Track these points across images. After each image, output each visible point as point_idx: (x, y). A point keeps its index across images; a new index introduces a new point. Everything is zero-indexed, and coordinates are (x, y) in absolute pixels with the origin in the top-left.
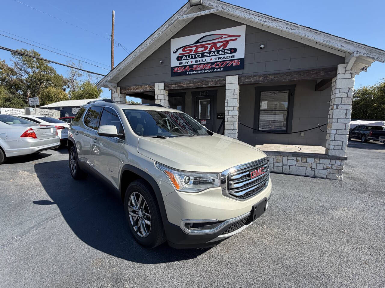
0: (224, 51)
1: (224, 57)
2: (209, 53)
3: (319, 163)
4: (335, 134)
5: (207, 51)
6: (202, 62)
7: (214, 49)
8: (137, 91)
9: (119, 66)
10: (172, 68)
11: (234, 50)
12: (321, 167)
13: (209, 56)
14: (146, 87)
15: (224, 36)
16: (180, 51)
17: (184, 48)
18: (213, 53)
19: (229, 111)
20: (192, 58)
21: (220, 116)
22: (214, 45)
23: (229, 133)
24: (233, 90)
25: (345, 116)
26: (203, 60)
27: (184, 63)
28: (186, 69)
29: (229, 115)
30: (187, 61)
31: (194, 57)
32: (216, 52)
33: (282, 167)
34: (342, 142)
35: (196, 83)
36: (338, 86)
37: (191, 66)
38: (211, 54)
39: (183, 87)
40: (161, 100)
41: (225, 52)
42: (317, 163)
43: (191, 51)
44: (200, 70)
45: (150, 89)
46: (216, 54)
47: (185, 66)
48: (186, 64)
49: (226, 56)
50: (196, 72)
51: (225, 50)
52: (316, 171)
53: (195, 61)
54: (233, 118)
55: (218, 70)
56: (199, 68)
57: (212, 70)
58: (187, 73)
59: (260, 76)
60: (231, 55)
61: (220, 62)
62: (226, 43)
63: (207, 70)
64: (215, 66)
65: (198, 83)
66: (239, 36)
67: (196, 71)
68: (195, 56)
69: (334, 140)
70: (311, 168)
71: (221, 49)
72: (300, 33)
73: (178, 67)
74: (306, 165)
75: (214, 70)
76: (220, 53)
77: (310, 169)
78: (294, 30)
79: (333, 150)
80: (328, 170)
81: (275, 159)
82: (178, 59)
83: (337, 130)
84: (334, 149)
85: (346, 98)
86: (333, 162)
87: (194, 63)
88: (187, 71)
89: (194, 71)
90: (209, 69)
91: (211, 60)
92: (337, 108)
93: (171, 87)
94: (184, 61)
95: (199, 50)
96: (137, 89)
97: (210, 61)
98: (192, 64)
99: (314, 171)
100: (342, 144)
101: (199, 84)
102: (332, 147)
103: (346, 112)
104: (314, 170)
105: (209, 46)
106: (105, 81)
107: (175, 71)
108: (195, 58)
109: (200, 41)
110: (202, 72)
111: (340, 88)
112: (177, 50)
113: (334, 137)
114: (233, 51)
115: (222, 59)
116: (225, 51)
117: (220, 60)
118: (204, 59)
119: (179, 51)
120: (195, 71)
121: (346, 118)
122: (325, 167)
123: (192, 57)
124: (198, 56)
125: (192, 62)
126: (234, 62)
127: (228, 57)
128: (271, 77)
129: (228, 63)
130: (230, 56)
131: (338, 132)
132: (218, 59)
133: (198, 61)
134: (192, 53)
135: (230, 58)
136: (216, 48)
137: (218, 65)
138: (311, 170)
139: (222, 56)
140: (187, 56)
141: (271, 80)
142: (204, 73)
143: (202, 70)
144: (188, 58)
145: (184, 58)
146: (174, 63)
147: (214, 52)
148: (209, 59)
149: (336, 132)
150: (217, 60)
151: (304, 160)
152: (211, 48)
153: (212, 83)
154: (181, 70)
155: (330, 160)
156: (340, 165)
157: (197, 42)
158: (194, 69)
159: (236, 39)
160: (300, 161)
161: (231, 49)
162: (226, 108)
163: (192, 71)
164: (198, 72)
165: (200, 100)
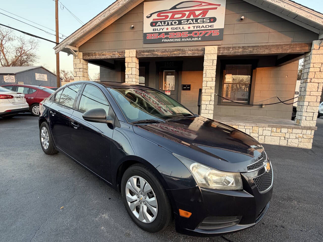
0: (203, 20)
1: (203, 26)
2: (186, 20)
3: (292, 133)
4: (307, 106)
5: (185, 18)
6: (179, 30)
7: (192, 17)
8: (103, 57)
9: (84, 27)
10: (145, 35)
11: (213, 20)
12: (293, 136)
13: (187, 24)
14: (114, 53)
15: (203, 4)
16: (155, 16)
17: (159, 13)
18: (191, 20)
19: (207, 82)
20: (168, 25)
21: (186, 88)
22: (192, 12)
23: (206, 105)
24: (212, 61)
25: (317, 89)
26: (180, 28)
27: (159, 29)
28: (161, 36)
29: (207, 86)
30: (162, 27)
31: (170, 24)
32: (194, 20)
33: (258, 137)
34: (313, 113)
35: (171, 52)
36: (312, 61)
37: (167, 33)
38: (189, 22)
39: (158, 55)
40: (132, 68)
41: (203, 21)
42: (290, 133)
43: (167, 17)
44: (177, 38)
45: (120, 57)
46: (194, 22)
47: (160, 33)
48: (161, 31)
49: (204, 25)
50: (172, 40)
51: (204, 19)
52: (289, 140)
53: (171, 28)
54: (211, 89)
55: (196, 39)
56: (175, 36)
57: (190, 39)
58: (162, 40)
59: (239, 47)
60: (210, 24)
61: (199, 31)
62: (205, 12)
63: (184, 38)
64: (193, 35)
65: (174, 51)
66: (220, 5)
67: (173, 38)
68: (171, 23)
69: (306, 112)
70: (285, 137)
71: (200, 17)
72: (285, 6)
73: (152, 33)
74: (280, 134)
75: (191, 39)
76: (199, 21)
78: (279, 3)
79: (304, 121)
80: (300, 139)
81: (251, 130)
82: (152, 24)
83: (309, 102)
84: (306, 120)
85: (318, 73)
86: (304, 131)
87: (170, 30)
88: (162, 39)
89: (170, 39)
90: (187, 38)
91: (189, 28)
92: (311, 82)
93: (143, 55)
94: (159, 28)
95: (176, 16)
96: (103, 55)
97: (187, 29)
98: (167, 31)
99: (288, 140)
100: (313, 115)
101: (175, 53)
102: (304, 118)
103: (318, 86)
104: (287, 139)
105: (187, 13)
106: (65, 44)
107: (149, 37)
108: (172, 24)
109: (177, 7)
110: (179, 40)
111: (314, 63)
112: (151, 15)
113: (307, 109)
114: (212, 20)
115: (200, 27)
116: (204, 20)
117: (198, 29)
118: (181, 26)
119: (153, 15)
120: (171, 39)
121: (317, 91)
122: (297, 136)
123: (168, 23)
124: (175, 23)
125: (167, 29)
126: (213, 32)
127: (207, 26)
128: (250, 49)
129: (207, 33)
130: (209, 26)
131: (310, 104)
132: (197, 28)
133: (175, 28)
134: (168, 19)
135: (209, 27)
136: (195, 16)
137: (196, 34)
138: (285, 139)
139: (201, 25)
140: (163, 22)
141: (250, 52)
142: (181, 42)
143: (178, 38)
144: (164, 24)
145: (159, 24)
146: (148, 29)
147: (192, 20)
148: (186, 27)
149: (309, 104)
150: (195, 29)
151: (279, 130)
152: (189, 16)
153: (189, 52)
154: (155, 37)
155: (301, 130)
156: (310, 134)
157: (174, 8)
158: (170, 37)
159: (216, 8)
160: (275, 132)
161: (210, 18)
162: (204, 79)
163: (167, 38)
164: (174, 40)
165: (164, 71)
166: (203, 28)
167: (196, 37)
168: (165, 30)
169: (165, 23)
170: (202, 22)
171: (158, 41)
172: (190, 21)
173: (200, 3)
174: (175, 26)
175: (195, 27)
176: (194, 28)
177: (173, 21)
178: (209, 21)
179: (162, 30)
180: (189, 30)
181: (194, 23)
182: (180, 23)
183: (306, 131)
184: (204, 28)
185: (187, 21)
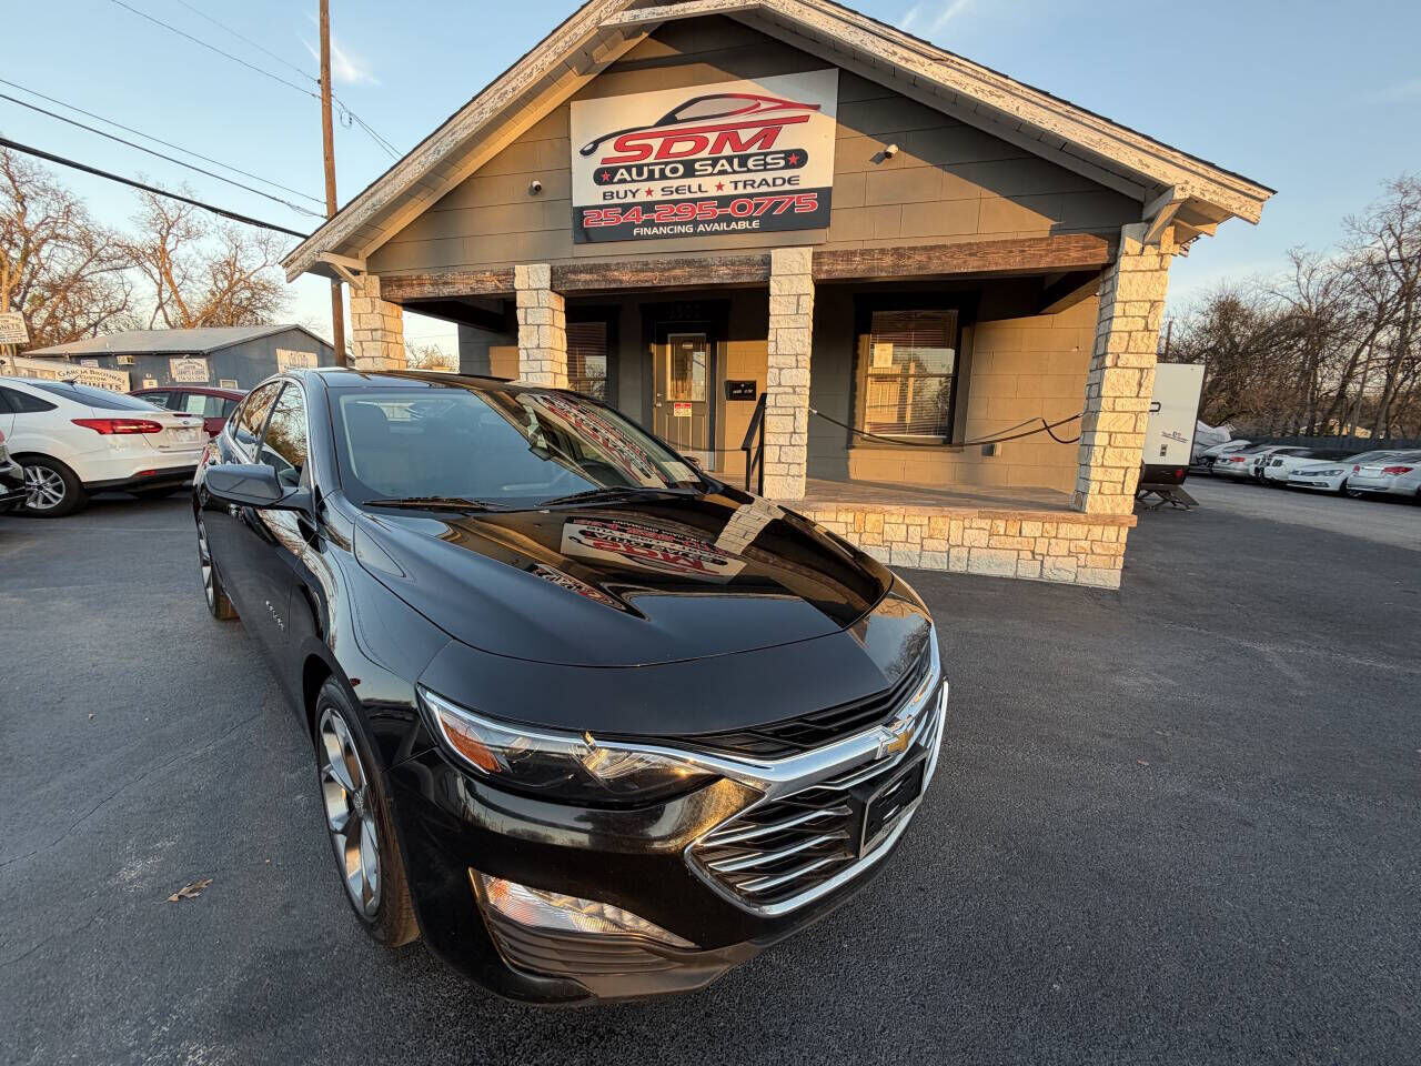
0: (764, 160)
3: (1056, 537)
4: (1105, 448)
5: (705, 154)
6: (688, 196)
7: (727, 151)
8: (446, 291)
9: (373, 189)
11: (797, 158)
12: (1060, 548)
13: (711, 174)
14: (480, 276)
15: (764, 105)
16: (608, 150)
17: (622, 137)
18: (724, 161)
19: (780, 369)
20: (651, 177)
21: (740, 391)
22: (728, 134)
23: (781, 446)
24: (794, 299)
25: (1136, 389)
26: (689, 187)
27: (622, 194)
28: (631, 217)
29: (780, 385)
30: (633, 186)
31: (657, 175)
32: (736, 161)
33: (948, 552)
34: (1123, 471)
35: (664, 270)
36: (1119, 295)
37: (648, 207)
39: (621, 282)
40: (539, 325)
41: (766, 164)
42: (1050, 538)
43: (647, 150)
44: (681, 224)
45: (498, 288)
47: (626, 208)
48: (630, 199)
49: (769, 176)
50: (666, 230)
51: (766, 155)
52: (1048, 562)
53: (663, 190)
54: (795, 393)
55: (743, 225)
56: (675, 215)
57: (724, 226)
59: (883, 251)
60: (787, 174)
61: (751, 196)
62: (770, 131)
63: (703, 222)
64: (733, 209)
65: (674, 268)
66: (817, 107)
67: (667, 225)
68: (662, 171)
69: (1102, 466)
70: (1033, 552)
71: (754, 149)
74: (1015, 542)
75: (728, 226)
76: (750, 163)
77: (1030, 557)
78: (999, 97)
79: (1097, 497)
80: (1082, 556)
81: (925, 529)
83: (1111, 434)
84: (1100, 493)
85: (1140, 334)
86: (1097, 531)
87: (657, 196)
88: (633, 226)
89: (658, 226)
90: (713, 221)
91: (720, 187)
92: (1116, 366)
93: (573, 281)
94: (621, 188)
96: (446, 283)
97: (714, 192)
98: (649, 199)
99: (1042, 562)
100: (1125, 476)
102: (1094, 487)
103: (1141, 378)
104: (1040, 558)
105: (712, 137)
106: (316, 248)
107: (592, 222)
109: (679, 116)
110: (689, 229)
111: (1126, 302)
112: (596, 143)
113: (1103, 457)
114: (793, 159)
115: (756, 185)
116: (769, 159)
117: (749, 190)
119: (601, 146)
120: (663, 225)
121: (1137, 397)
122: (1073, 548)
123: (651, 173)
124: (674, 170)
125: (649, 192)
126: (799, 202)
127: (779, 182)
128: (918, 258)
129: (777, 205)
131: (1113, 439)
132: (745, 187)
133: (673, 189)
134: (651, 159)
136: (736, 144)
137: (742, 208)
138: (1034, 559)
139: (758, 177)
140: (634, 170)
141: (919, 269)
142: (695, 234)
143: (686, 223)
147: (730, 160)
148: (709, 186)
149: (1110, 440)
150: (741, 190)
151: (1013, 530)
152: (718, 146)
153: (723, 270)
155: (1086, 527)
156: (1115, 540)
157: (670, 119)
159: (805, 119)
160: (1002, 532)
161: (788, 154)
162: (771, 361)
163: (650, 224)
164: (671, 230)
165: (670, 335)
166: (764, 189)
167: (745, 219)
168: (642, 197)
169: (640, 173)
170: (762, 168)
171: (623, 233)
172: (723, 165)
173: (753, 103)
174: (675, 183)
175: (740, 185)
176: (736, 188)
177: (667, 164)
178: (782, 163)
179: (634, 196)
180: (720, 193)
181: (734, 172)
182: (690, 171)
183: (1100, 529)
184: (769, 185)
185: (713, 166)
